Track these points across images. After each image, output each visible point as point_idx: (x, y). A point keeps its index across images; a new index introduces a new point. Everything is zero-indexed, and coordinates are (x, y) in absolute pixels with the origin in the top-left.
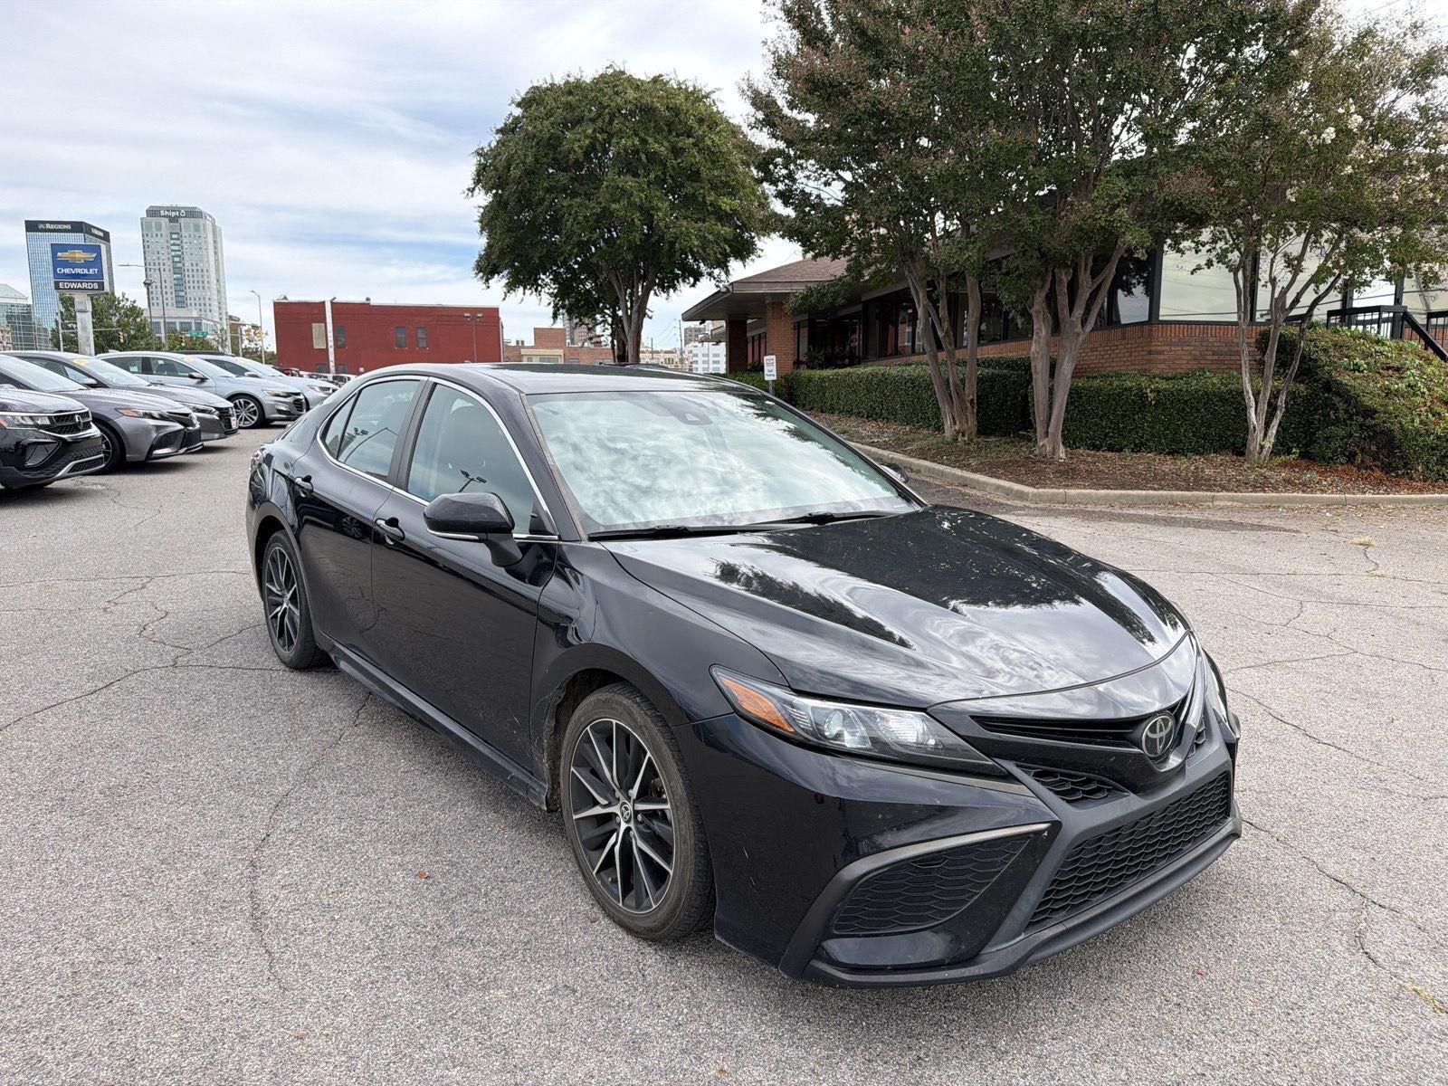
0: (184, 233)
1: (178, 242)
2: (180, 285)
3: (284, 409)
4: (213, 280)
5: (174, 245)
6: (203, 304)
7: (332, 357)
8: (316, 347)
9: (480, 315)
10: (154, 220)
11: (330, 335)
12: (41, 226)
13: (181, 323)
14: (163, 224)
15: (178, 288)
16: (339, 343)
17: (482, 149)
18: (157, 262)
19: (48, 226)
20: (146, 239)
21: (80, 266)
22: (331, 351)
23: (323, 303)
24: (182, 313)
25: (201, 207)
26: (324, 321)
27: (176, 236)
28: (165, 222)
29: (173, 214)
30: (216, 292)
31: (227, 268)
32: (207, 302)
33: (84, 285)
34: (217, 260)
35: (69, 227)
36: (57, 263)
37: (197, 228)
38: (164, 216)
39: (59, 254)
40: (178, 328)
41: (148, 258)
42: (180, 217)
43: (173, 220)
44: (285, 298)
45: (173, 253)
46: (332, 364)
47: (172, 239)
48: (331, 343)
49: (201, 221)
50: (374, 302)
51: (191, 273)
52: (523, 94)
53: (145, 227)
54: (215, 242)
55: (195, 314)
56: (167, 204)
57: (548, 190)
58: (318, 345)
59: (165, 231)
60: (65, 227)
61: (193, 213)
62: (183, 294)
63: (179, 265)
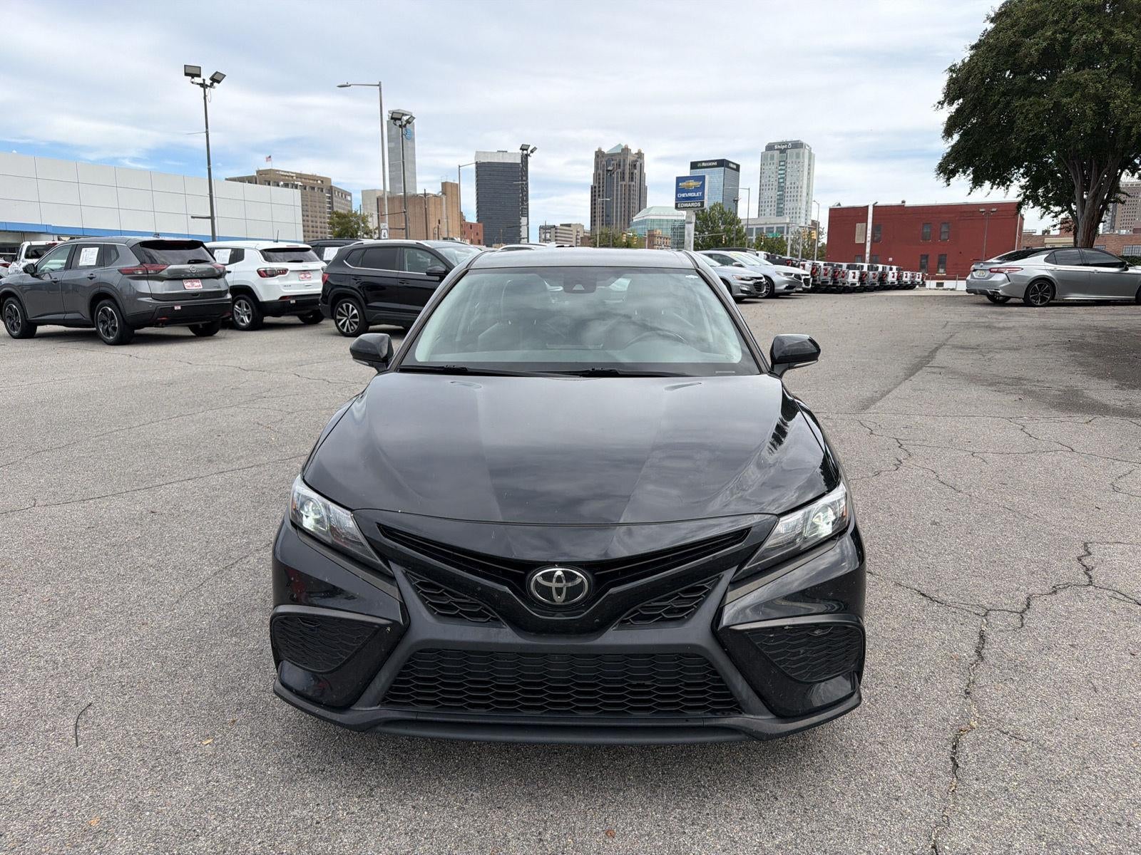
0: (788, 161)
1: (784, 168)
2: (781, 199)
3: (746, 289)
4: (804, 194)
5: (781, 170)
6: (795, 213)
7: (868, 250)
8: (857, 242)
9: (994, 210)
10: (770, 153)
11: (869, 232)
12: (699, 165)
13: (777, 228)
14: (775, 155)
15: (779, 202)
16: (875, 238)
17: (955, 65)
18: (768, 183)
19: (704, 164)
20: (763, 167)
21: (692, 191)
22: (868, 245)
23: (867, 207)
24: (780, 220)
25: (804, 141)
26: (866, 221)
27: (783, 163)
28: (776, 153)
29: (783, 147)
30: (805, 203)
31: (816, 184)
32: (798, 211)
33: (693, 204)
34: (809, 179)
35: (715, 164)
36: (679, 190)
37: (798, 156)
38: (777, 150)
39: (680, 184)
40: (765, 231)
41: (763, 181)
42: (787, 149)
43: (782, 151)
44: (839, 205)
45: (779, 176)
46: (867, 255)
47: (780, 166)
48: (869, 239)
49: (802, 150)
50: (908, 204)
51: (789, 190)
52: (997, 10)
53: (764, 158)
54: (809, 165)
55: (788, 221)
56: (780, 140)
57: (1004, 94)
58: (859, 240)
59: (776, 161)
60: (713, 164)
61: (797, 145)
62: (782, 206)
63: (782, 184)
